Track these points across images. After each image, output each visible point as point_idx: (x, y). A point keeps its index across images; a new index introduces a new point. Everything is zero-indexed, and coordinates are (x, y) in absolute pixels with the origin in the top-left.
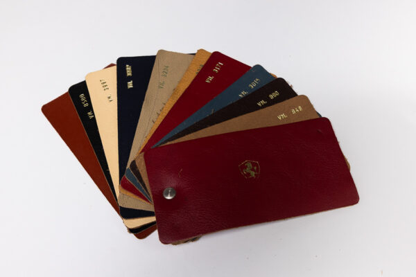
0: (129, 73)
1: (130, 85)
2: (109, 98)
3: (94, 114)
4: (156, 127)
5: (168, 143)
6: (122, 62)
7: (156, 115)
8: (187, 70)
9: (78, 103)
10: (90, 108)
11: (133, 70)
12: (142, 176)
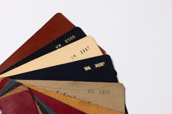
0: (97, 66)
1: (87, 68)
2: (75, 56)
3: (59, 48)
4: (52, 95)
5: (38, 107)
6: (106, 58)
7: (63, 93)
8: (109, 109)
9: (68, 35)
10: (64, 44)
11: (101, 67)
12: (10, 92)
